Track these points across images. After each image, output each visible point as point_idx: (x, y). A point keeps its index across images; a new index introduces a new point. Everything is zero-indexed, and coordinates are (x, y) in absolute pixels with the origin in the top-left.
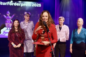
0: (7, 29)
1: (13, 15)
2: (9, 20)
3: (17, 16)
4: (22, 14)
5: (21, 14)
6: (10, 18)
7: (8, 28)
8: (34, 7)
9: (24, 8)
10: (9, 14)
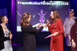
1: (46, 13)
2: (42, 17)
3: (49, 14)
8: (63, 5)
10: (42, 12)
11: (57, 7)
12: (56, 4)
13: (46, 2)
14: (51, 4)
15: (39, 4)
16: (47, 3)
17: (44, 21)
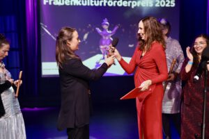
0: (104, 58)
1: (116, 28)
2: (107, 38)
3: (123, 30)
4: (133, 24)
5: (131, 25)
6: (109, 34)
8: (160, 7)
9: (139, 10)
10: (107, 25)
11: (144, 13)
12: (143, 5)
14: (129, 5)
15: (98, 3)
16: (118, 2)
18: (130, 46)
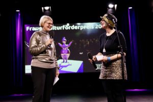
0: (64, 62)
1: (71, 43)
2: (65, 49)
3: (76, 44)
4: (82, 40)
6: (67, 46)
7: (65, 60)
8: (99, 29)
9: (85, 31)
10: (65, 41)
11: (88, 33)
12: (87, 28)
13: (71, 25)
14: (79, 28)
15: (59, 28)
17: (68, 55)
18: (81, 53)
